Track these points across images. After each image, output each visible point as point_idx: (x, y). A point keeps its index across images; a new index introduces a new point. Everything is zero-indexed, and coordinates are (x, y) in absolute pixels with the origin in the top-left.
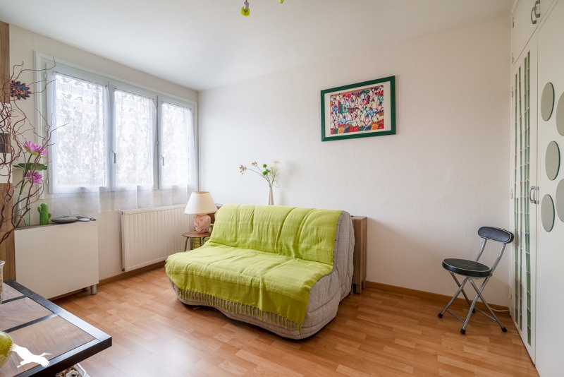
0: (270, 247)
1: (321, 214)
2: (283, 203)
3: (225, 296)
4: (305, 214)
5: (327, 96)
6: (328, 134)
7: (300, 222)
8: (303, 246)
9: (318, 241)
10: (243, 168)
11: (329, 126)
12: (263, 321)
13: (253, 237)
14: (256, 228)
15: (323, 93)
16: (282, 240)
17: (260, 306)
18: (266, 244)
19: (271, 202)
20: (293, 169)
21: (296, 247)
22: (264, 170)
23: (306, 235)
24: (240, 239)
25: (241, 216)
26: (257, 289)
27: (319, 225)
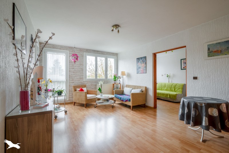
0: (169, 90)
1: (180, 84)
2: (172, 82)
3: (162, 96)
4: (177, 84)
5: (182, 60)
6: (182, 68)
7: (176, 86)
8: (176, 90)
9: (179, 89)
10: (162, 75)
11: (183, 66)
12: (169, 99)
13: (165, 88)
14: (166, 87)
15: (181, 60)
16: (172, 89)
17: (168, 97)
18: (168, 90)
19: (169, 82)
20: (174, 76)
21: (175, 90)
22: (167, 76)
23: (177, 88)
24: (162, 89)
25: (163, 85)
26: (168, 94)
27: (179, 86)
